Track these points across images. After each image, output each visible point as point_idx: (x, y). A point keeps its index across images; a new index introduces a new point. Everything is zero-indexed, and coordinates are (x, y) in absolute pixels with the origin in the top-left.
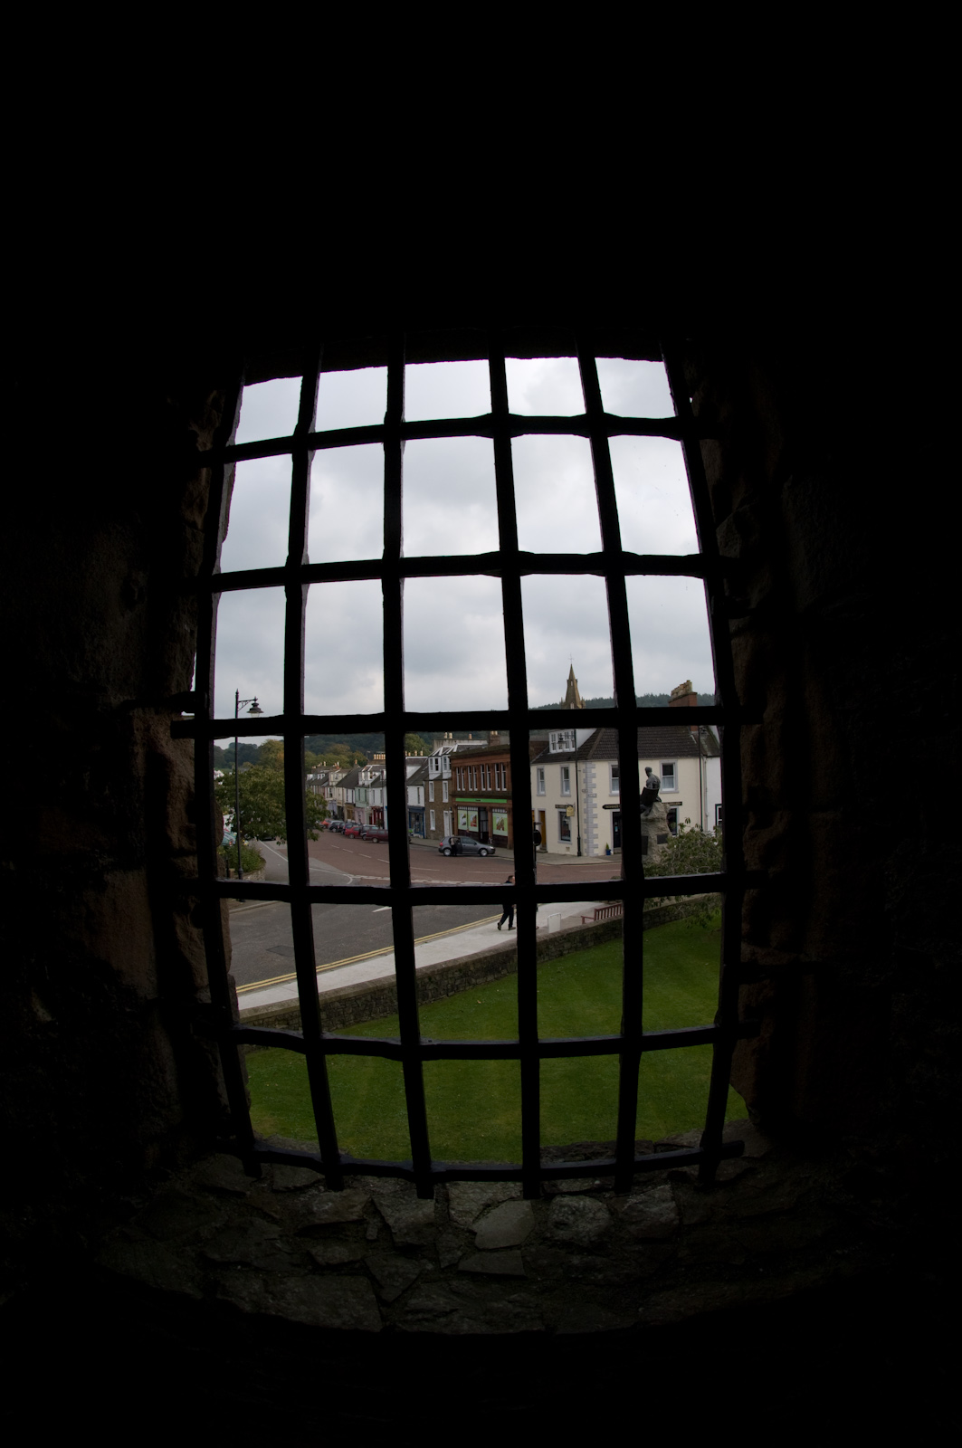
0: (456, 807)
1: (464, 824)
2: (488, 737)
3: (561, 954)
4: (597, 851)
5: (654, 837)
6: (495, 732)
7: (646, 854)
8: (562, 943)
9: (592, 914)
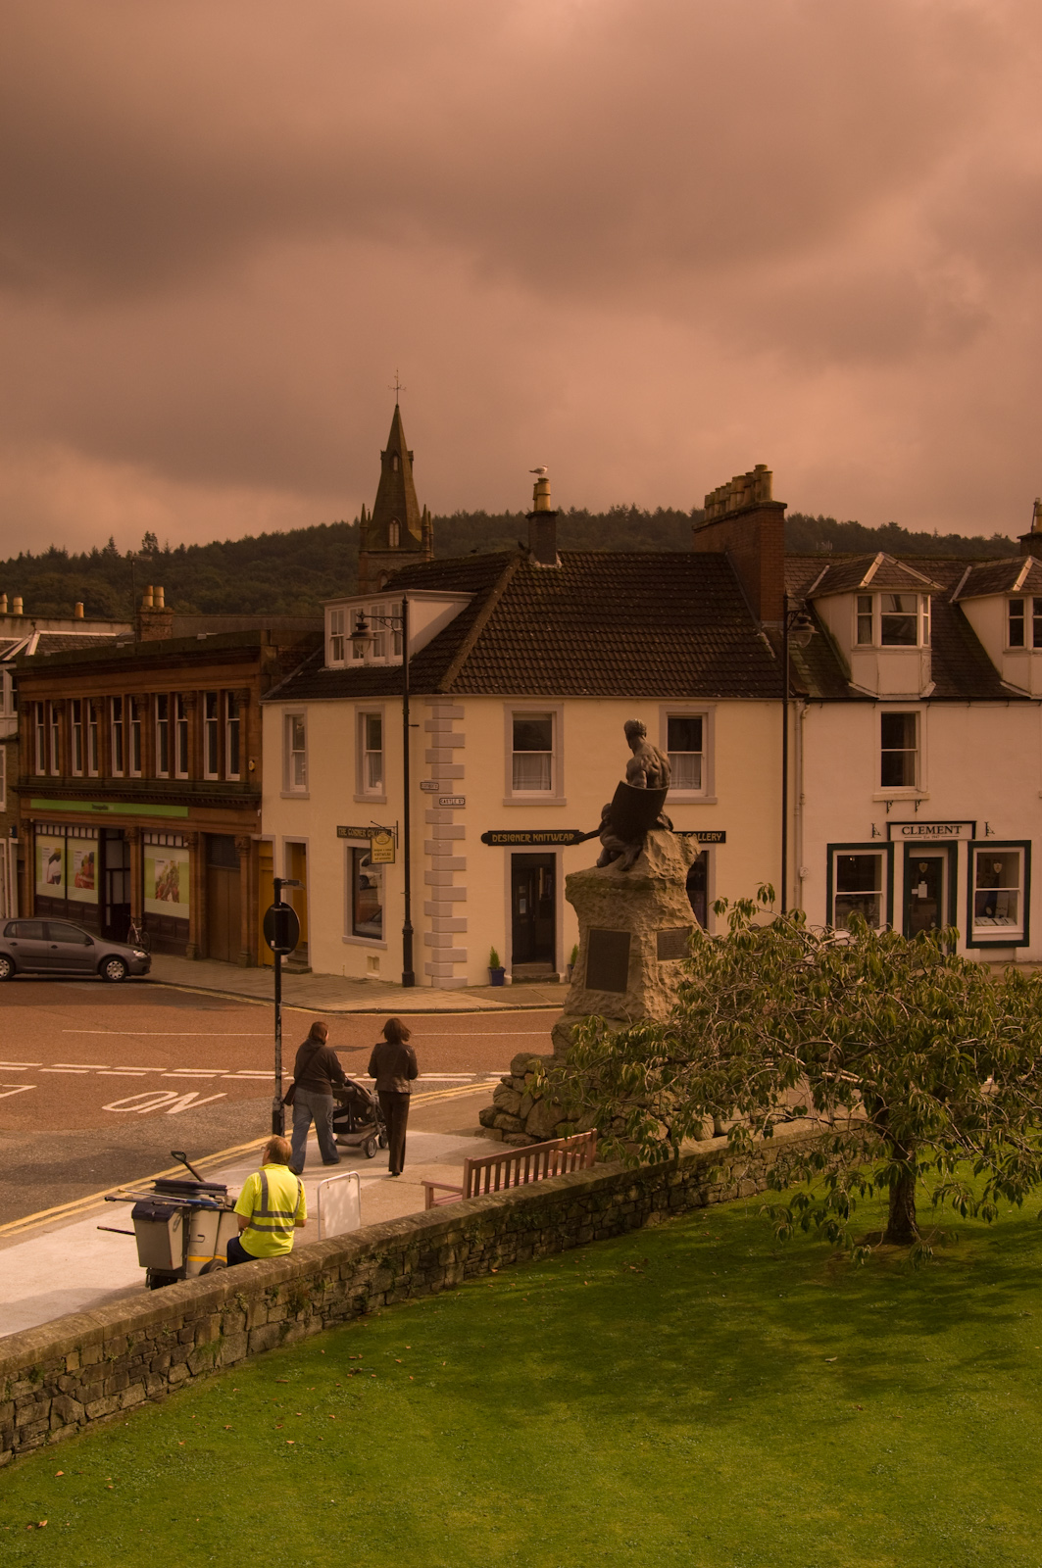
0: (32, 828)
1: (56, 879)
2: (137, 615)
3: (361, 1310)
4: (460, 973)
5: (647, 937)
6: (157, 598)
7: (622, 988)
8: (368, 1270)
9: (456, 1177)
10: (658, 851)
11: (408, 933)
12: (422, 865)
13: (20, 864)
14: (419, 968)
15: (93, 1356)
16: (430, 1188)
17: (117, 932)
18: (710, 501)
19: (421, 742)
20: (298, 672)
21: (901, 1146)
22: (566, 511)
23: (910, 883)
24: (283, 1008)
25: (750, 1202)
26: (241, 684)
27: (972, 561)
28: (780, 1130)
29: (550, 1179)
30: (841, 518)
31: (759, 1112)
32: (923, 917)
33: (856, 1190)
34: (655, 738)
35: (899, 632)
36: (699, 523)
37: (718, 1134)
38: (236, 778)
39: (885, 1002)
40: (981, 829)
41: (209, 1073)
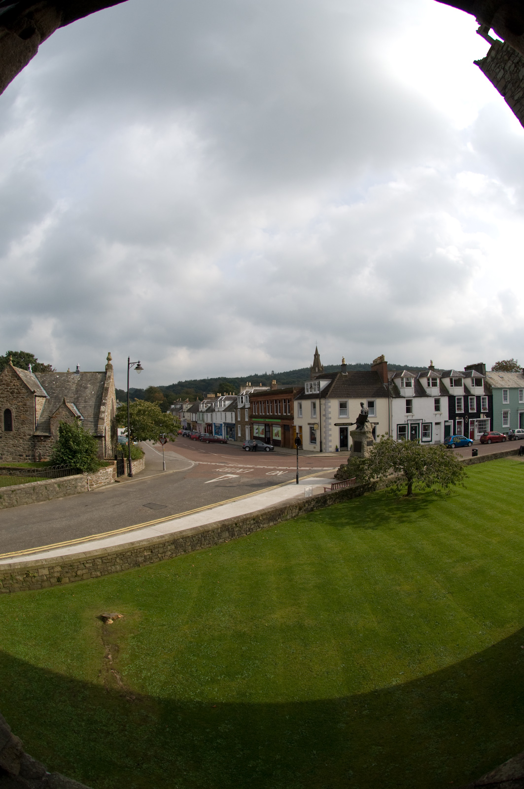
0: (252, 424)
1: (257, 433)
2: (271, 385)
3: (312, 510)
4: (331, 449)
5: (365, 442)
6: (274, 382)
7: (360, 452)
8: (313, 503)
9: (330, 486)
10: (367, 426)
11: (321, 442)
12: (323, 430)
13: (251, 430)
14: (323, 449)
15: (264, 517)
16: (325, 488)
17: (268, 443)
18: (374, 362)
19: (323, 407)
20: (300, 395)
21: (410, 479)
22: (348, 364)
23: (411, 431)
24: (299, 456)
25: (383, 490)
26: (289, 397)
27: (420, 371)
28: (389, 477)
29: (347, 487)
30: (397, 364)
31: (385, 474)
32: (414, 437)
33: (402, 487)
34: (366, 406)
35: (408, 385)
36: (372, 366)
37: (377, 478)
38: (289, 414)
39: (408, 453)
40: (424, 420)
41: (285, 468)
